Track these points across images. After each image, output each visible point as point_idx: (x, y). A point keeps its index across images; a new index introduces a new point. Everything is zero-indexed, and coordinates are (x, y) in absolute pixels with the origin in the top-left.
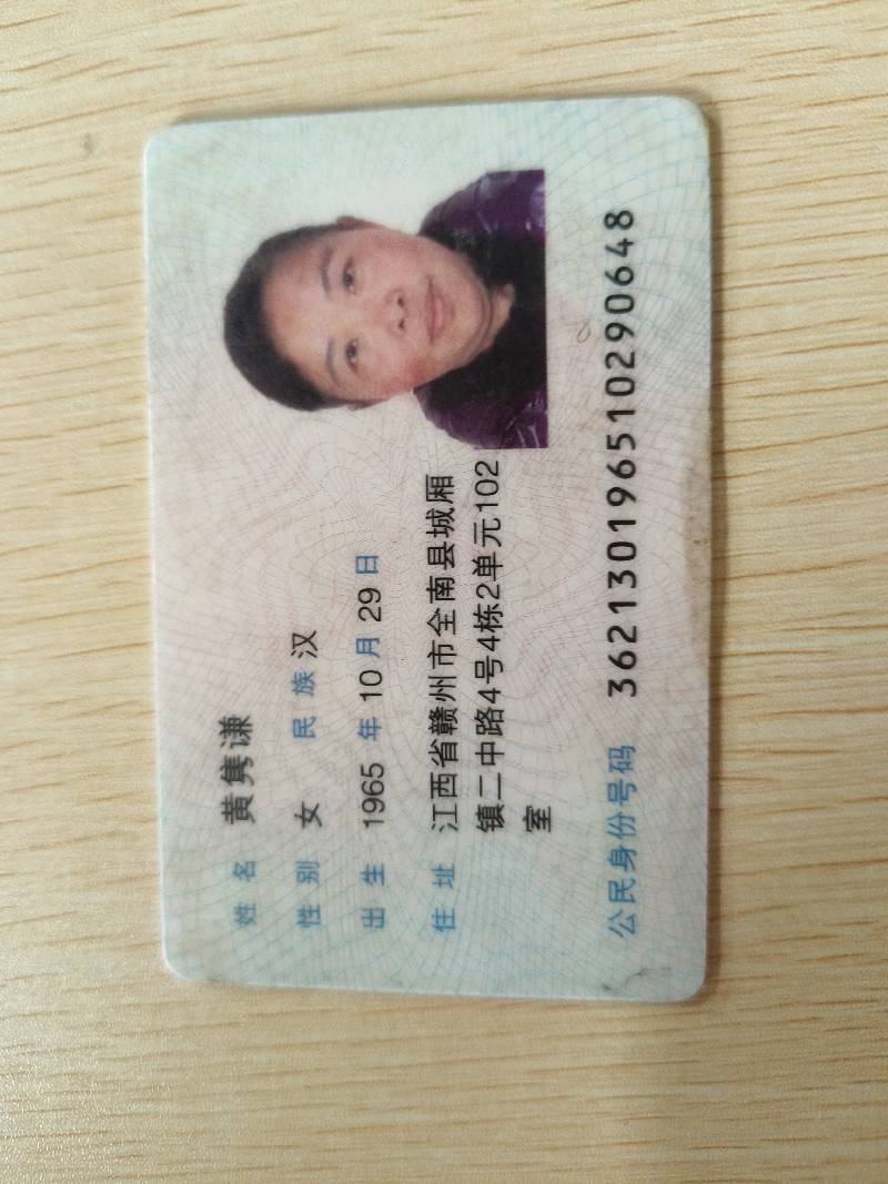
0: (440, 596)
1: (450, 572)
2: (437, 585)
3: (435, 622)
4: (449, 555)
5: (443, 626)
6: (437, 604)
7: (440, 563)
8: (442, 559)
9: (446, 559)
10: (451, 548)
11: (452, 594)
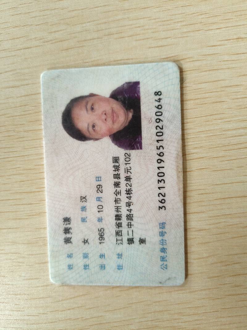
0: (117, 186)
1: (119, 180)
2: (116, 183)
3: (116, 193)
4: (119, 176)
5: (118, 194)
6: (116, 188)
7: (117, 178)
8: (117, 177)
9: (118, 177)
10: (119, 175)
11: (120, 186)
